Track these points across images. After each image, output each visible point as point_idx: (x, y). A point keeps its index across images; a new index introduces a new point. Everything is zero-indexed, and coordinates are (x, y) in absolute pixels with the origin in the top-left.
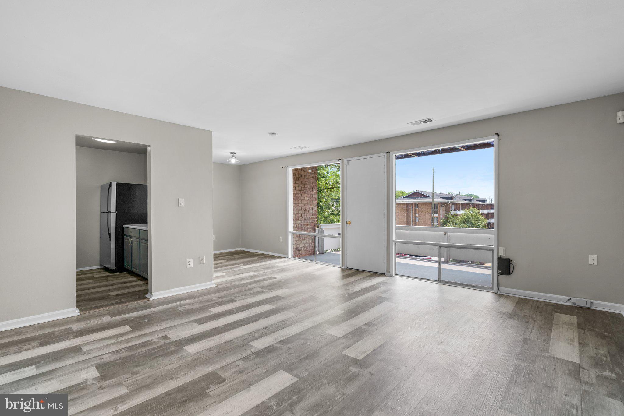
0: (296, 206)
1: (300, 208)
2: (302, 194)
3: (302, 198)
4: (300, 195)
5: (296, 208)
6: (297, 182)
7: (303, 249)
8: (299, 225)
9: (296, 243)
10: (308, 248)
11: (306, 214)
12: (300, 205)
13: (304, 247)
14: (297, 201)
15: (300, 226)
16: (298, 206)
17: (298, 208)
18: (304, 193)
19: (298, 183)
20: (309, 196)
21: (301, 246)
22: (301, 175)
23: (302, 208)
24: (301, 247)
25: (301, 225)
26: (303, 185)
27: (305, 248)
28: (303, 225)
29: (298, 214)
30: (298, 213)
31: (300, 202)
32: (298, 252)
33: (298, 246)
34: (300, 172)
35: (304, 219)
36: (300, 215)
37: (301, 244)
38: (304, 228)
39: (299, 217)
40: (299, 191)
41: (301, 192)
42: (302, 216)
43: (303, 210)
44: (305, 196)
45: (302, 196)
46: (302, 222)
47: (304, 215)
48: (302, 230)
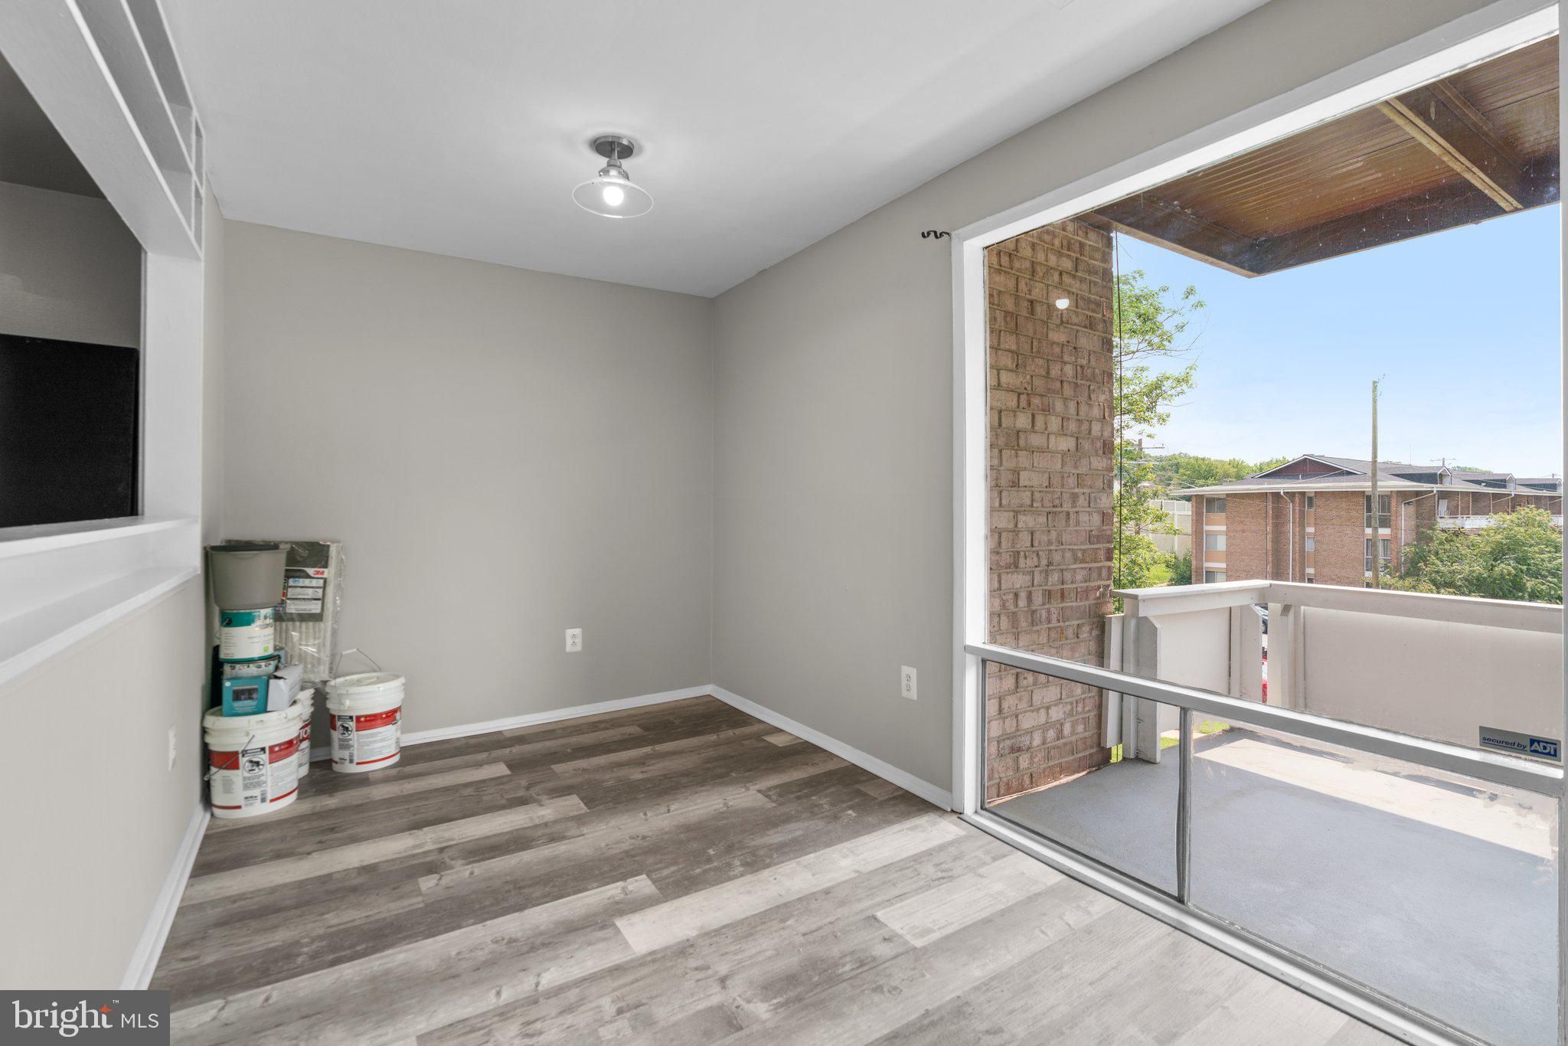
0: (1003, 482)
1: (1026, 498)
2: (1033, 416)
3: (1036, 440)
4: (1022, 421)
5: (1004, 494)
6: (1010, 342)
7: (1037, 741)
8: (1016, 595)
9: (1000, 711)
10: (1067, 729)
11: (1054, 534)
12: (1025, 478)
13: (1045, 728)
14: (1006, 453)
15: (1022, 603)
16: (1015, 484)
17: (1012, 498)
18: (1047, 410)
19: (1014, 347)
20: (1072, 426)
21: (1028, 722)
23: (1037, 496)
24: (1030, 732)
26: (1040, 362)
27: (1051, 734)
28: (1038, 599)
29: (1015, 531)
30: (1011, 526)
31: (1024, 459)
32: (1009, 760)
33: (1010, 725)
35: (1044, 562)
36: (1025, 540)
37: (1027, 714)
38: (1044, 615)
39: (1019, 552)
40: (1019, 394)
41: (1029, 404)
42: (1036, 544)
43: (1043, 506)
44: (1049, 429)
45: (1036, 428)
46: (1035, 583)
47: (1045, 538)
48: (1037, 625)
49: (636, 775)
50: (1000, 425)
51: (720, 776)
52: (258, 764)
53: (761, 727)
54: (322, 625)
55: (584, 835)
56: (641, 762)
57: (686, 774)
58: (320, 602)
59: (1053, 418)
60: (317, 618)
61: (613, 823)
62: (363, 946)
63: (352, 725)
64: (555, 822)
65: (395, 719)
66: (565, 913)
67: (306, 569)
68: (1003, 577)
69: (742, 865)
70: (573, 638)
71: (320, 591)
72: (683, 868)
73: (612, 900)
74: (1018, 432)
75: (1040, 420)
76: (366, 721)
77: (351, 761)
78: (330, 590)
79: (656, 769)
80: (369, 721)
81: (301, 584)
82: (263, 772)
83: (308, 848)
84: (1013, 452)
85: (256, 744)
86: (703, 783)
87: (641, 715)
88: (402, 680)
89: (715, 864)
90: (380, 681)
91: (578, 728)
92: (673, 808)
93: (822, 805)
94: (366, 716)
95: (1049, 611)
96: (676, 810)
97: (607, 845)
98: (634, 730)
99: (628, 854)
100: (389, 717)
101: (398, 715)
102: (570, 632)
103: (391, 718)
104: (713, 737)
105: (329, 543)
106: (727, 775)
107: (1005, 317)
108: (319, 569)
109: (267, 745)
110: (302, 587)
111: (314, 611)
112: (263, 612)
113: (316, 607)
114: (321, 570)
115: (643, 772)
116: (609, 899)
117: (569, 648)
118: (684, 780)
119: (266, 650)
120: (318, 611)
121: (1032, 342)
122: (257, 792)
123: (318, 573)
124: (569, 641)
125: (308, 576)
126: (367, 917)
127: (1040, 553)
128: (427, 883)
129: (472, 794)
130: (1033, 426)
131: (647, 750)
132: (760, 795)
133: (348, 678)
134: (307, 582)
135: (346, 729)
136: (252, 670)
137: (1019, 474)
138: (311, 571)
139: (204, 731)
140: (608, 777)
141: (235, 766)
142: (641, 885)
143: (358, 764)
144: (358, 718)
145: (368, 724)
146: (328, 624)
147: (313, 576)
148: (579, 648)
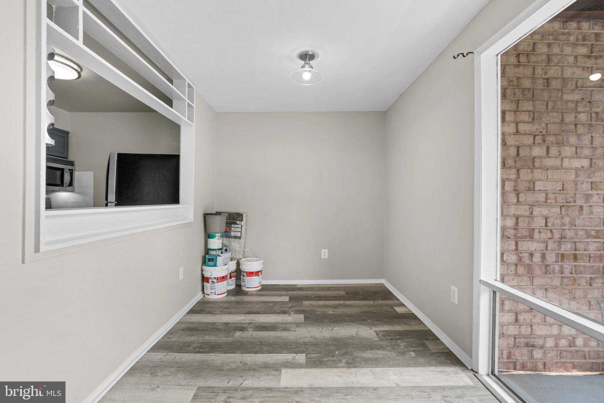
0: (522, 186)
1: (541, 197)
2: (548, 148)
3: (549, 162)
4: (537, 151)
5: (520, 195)
6: (527, 106)
7: (550, 343)
8: (531, 255)
9: (517, 320)
11: (567, 220)
12: (539, 186)
13: (557, 338)
14: (523, 172)
15: (537, 258)
16: (531, 189)
17: (527, 197)
18: (560, 144)
19: (531, 108)
21: (540, 330)
22: (548, 79)
23: (551, 196)
24: (545, 337)
25: (543, 257)
26: (555, 114)
27: (563, 342)
28: (551, 258)
29: (531, 216)
30: (527, 213)
31: (538, 174)
32: (525, 351)
33: (525, 330)
34: (539, 71)
35: (557, 236)
36: (539, 223)
37: (541, 326)
38: (557, 268)
39: (533, 230)
40: (535, 136)
41: (544, 141)
42: (550, 224)
43: (556, 202)
44: (563, 155)
45: (550, 155)
46: (549, 248)
47: (559, 222)
48: (550, 274)
49: (330, 312)
50: (518, 154)
51: (363, 320)
52: (214, 282)
53: (396, 302)
54: (241, 240)
55: (295, 331)
56: (335, 307)
57: (350, 316)
58: (240, 233)
59: (567, 148)
60: (239, 238)
61: (309, 329)
62: (207, 350)
63: (245, 274)
64: (290, 323)
65: (259, 275)
66: (269, 360)
67: (237, 222)
68: (519, 243)
69: (346, 363)
70: (325, 253)
71: (240, 229)
72: (321, 356)
73: (287, 360)
74: (534, 158)
75: (554, 151)
76: (249, 274)
77: (245, 287)
78: (243, 229)
79: (340, 311)
80: (251, 274)
81: (235, 226)
82: (215, 285)
83: (217, 312)
84: (529, 170)
85: (213, 276)
86: (353, 322)
87: (349, 287)
88: (262, 261)
89: (335, 359)
90: (256, 260)
91: (322, 288)
92: (335, 329)
93: (401, 345)
94: (249, 272)
95: (562, 267)
96: (336, 330)
97: (300, 337)
98: (343, 293)
99: (305, 344)
100: (257, 273)
101: (260, 273)
102: (323, 251)
103: (257, 274)
104: (372, 302)
105: (243, 213)
106: (367, 320)
107: (523, 93)
108: (240, 222)
109: (216, 277)
110: (235, 227)
111: (238, 236)
112: (217, 235)
113: (239, 234)
114: (241, 222)
115: (333, 311)
116: (286, 359)
117: (323, 257)
118: (347, 318)
119: (218, 246)
120: (240, 236)
121: (547, 104)
122: (213, 291)
123: (240, 223)
124: (323, 254)
125: (237, 224)
126: (215, 340)
127: (553, 231)
128: (238, 334)
129: (272, 306)
130: (548, 154)
131: (341, 302)
132: (375, 333)
133: (248, 259)
134: (237, 226)
135: (244, 275)
136: (214, 253)
137: (534, 183)
138: (238, 222)
139: (202, 270)
140: (320, 310)
141: (208, 282)
142: (301, 358)
143: (247, 288)
144: (247, 272)
145: (250, 275)
146: (242, 240)
147: (238, 224)
148: (326, 257)
